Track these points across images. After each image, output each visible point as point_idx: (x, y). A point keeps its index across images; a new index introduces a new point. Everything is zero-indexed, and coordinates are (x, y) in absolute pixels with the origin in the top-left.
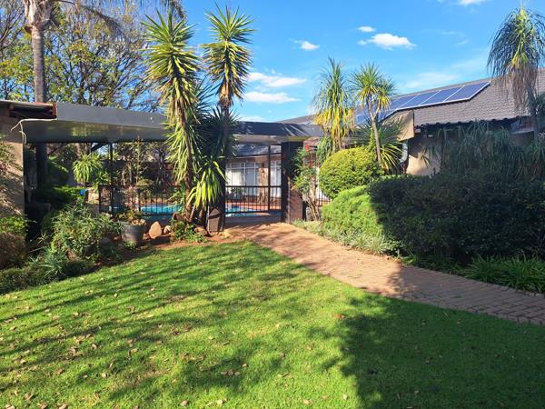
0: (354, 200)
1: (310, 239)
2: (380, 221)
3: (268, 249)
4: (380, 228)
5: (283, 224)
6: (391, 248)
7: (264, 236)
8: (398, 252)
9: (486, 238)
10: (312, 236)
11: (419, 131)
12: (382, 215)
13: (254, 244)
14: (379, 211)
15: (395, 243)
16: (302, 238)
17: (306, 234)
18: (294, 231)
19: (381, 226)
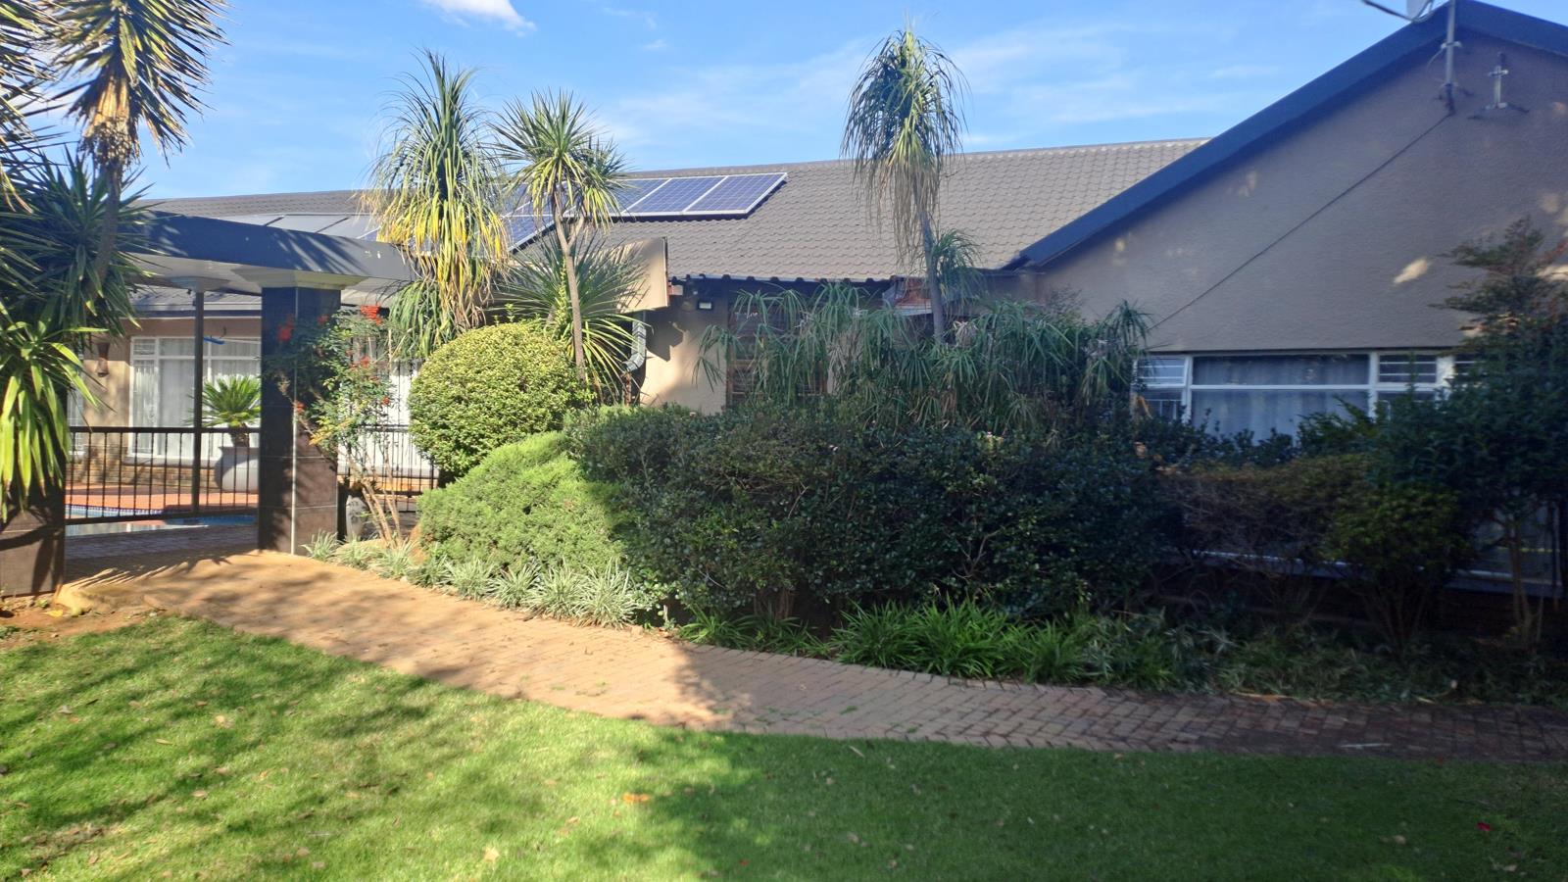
0: (536, 475)
1: (392, 597)
2: (617, 532)
3: (276, 641)
4: (614, 552)
5: (269, 556)
6: (646, 604)
7: (234, 598)
8: (664, 613)
9: (869, 561)
10: (392, 586)
11: (678, 291)
12: (623, 516)
13: (208, 628)
14: (613, 505)
15: (660, 590)
16: (367, 596)
17: (370, 582)
18: (324, 577)
19: (619, 545)
